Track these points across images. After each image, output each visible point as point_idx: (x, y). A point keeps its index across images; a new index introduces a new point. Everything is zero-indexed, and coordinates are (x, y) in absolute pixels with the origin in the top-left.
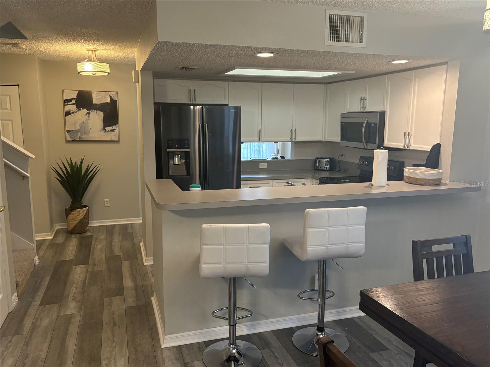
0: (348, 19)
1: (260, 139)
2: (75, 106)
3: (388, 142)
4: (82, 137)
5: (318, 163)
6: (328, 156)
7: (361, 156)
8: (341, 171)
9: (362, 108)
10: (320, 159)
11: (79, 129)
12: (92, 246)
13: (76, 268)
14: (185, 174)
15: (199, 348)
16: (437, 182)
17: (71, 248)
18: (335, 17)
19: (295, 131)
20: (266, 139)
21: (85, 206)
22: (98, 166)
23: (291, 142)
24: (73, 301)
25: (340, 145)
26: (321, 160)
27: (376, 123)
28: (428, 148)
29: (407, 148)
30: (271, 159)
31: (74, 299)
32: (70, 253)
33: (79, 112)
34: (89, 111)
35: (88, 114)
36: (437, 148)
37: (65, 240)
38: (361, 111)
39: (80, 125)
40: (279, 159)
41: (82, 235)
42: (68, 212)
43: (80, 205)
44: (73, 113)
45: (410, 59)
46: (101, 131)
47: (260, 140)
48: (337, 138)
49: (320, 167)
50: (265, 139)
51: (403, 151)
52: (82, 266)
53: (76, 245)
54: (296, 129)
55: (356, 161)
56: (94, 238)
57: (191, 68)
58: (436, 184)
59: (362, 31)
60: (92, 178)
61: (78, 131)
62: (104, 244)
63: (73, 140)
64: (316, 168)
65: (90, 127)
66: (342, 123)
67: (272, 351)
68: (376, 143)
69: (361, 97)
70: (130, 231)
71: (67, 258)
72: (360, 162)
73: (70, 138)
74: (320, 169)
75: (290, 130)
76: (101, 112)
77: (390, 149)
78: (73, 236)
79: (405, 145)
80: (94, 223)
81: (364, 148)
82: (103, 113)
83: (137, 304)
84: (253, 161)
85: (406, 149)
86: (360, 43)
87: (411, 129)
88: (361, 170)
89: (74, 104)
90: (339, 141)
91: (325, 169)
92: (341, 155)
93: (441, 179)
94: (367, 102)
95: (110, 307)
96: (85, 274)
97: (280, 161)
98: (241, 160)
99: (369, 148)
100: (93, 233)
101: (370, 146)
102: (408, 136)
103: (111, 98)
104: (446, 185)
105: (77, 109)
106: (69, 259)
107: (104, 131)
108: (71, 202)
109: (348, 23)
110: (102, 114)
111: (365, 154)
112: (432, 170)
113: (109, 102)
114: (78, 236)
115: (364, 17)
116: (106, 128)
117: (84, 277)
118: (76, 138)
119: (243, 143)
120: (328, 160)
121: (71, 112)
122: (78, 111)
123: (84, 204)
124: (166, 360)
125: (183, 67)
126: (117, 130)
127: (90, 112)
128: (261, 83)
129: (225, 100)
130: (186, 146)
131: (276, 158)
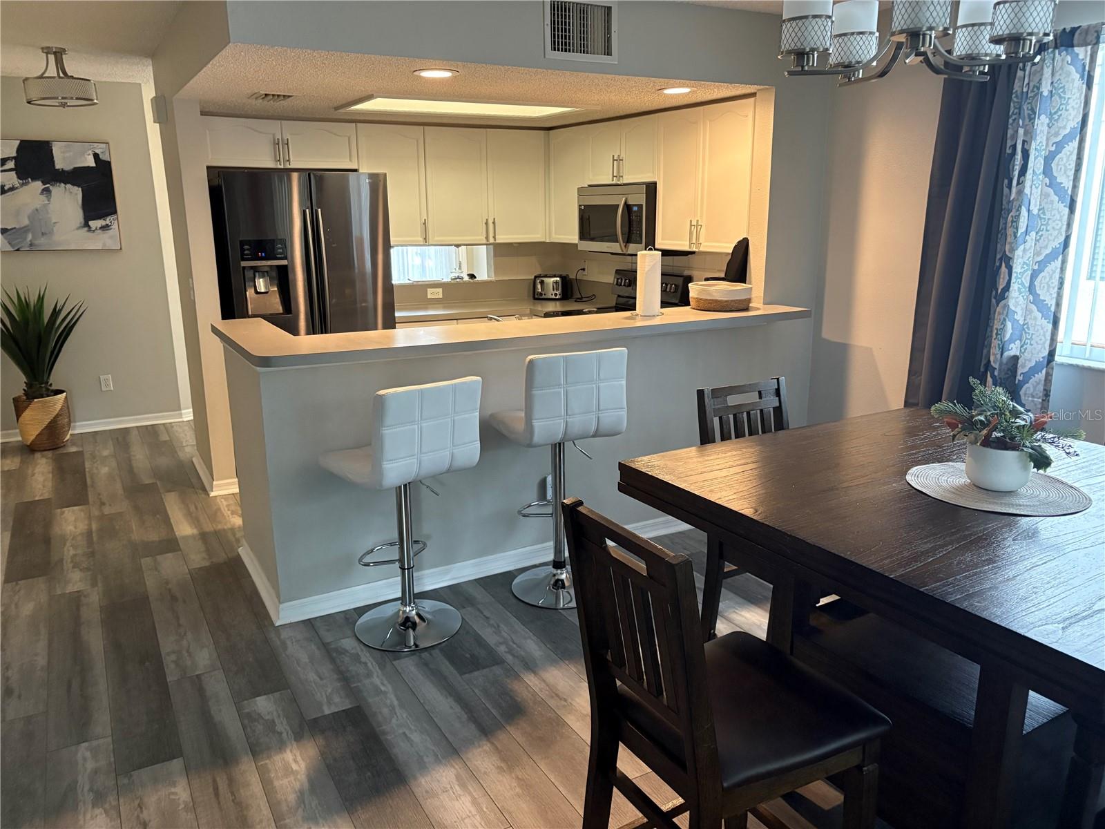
0: (584, 10)
1: (425, 239)
2: (15, 175)
3: (662, 238)
4: (36, 242)
5: (539, 286)
6: (557, 273)
7: (617, 270)
8: (584, 299)
9: (616, 177)
10: (542, 279)
11: (28, 226)
12: (87, 470)
13: (63, 513)
14: (281, 311)
15: (347, 619)
16: (744, 306)
17: (40, 478)
18: (562, 5)
19: (494, 223)
20: (438, 239)
21: (61, 392)
22: (81, 303)
23: (487, 245)
24: (75, 570)
25: (579, 248)
26: (546, 280)
27: (642, 205)
28: (727, 247)
29: (694, 249)
30: (450, 280)
31: (76, 565)
32: (40, 486)
33: (25, 187)
34: (48, 185)
35: (46, 191)
36: (743, 248)
37: (21, 463)
38: (614, 182)
39: (29, 217)
40: (464, 280)
41: (58, 452)
42: (19, 406)
43: (48, 390)
44: (12, 189)
45: (693, 87)
46: (78, 228)
47: (426, 242)
48: (571, 235)
49: (543, 293)
50: (436, 238)
51: (690, 256)
52: (75, 508)
53: (51, 470)
54: (494, 219)
55: (610, 279)
56: (87, 455)
57: (284, 96)
58: (741, 308)
59: (609, 33)
60: (69, 330)
61: (25, 230)
62: (114, 464)
63: (16, 249)
64: (536, 296)
65: (54, 221)
66: (580, 206)
67: (479, 610)
68: (641, 243)
69: (613, 156)
70: (164, 437)
71: (36, 496)
72: (616, 280)
73: (9, 246)
74: (543, 296)
75: (485, 221)
76: (76, 188)
77: (665, 253)
78: (38, 455)
79: (691, 244)
80: (81, 427)
81: (620, 252)
82: (80, 189)
83: (212, 562)
84: (415, 283)
85: (693, 253)
86: (606, 56)
87: (701, 216)
88: (619, 296)
89: (11, 170)
90: (577, 242)
91: (553, 297)
92: (581, 269)
93: (749, 300)
94: (626, 165)
95: (157, 573)
96: (86, 522)
97: (465, 283)
98: (393, 282)
99: (629, 252)
100: (82, 446)
101: (632, 248)
102: (695, 228)
103: (96, 156)
104: (758, 309)
105: (21, 182)
106: (41, 498)
107: (86, 229)
108: (25, 383)
109: (584, 24)
110: (77, 192)
111: (623, 264)
112: (736, 286)
113: (93, 165)
114: (49, 454)
115: (611, 7)
116: (91, 223)
117: (86, 527)
118: (23, 245)
119: (393, 247)
120: (558, 279)
121: (6, 188)
122: (22, 185)
123: (54, 387)
124: (289, 643)
125: (267, 93)
126: (115, 226)
127: (51, 188)
128: (422, 127)
129: (351, 160)
130: (281, 254)
131: (458, 277)
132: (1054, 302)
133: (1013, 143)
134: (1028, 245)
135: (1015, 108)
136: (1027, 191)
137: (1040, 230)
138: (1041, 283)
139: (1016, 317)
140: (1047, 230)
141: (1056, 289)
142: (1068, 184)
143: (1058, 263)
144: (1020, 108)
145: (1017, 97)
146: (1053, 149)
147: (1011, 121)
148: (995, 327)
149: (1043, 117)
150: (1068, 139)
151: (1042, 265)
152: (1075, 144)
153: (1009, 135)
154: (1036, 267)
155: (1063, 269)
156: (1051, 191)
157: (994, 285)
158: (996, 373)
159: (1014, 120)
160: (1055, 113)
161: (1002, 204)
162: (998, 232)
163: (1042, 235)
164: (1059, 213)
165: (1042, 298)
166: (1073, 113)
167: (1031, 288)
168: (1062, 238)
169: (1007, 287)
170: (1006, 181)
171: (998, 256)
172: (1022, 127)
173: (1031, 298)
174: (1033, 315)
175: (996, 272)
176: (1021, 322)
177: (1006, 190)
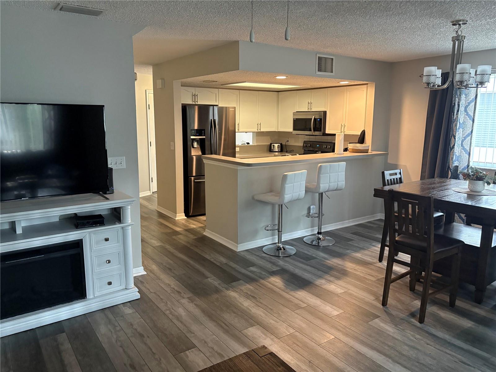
1: (238, 130)
3: (329, 130)
5: (272, 147)
6: (279, 142)
7: (305, 141)
8: (289, 152)
9: (309, 109)
10: (273, 144)
18: (321, 58)
25: (293, 133)
26: (275, 145)
27: (321, 118)
28: (359, 133)
30: (241, 145)
36: (363, 133)
38: (308, 111)
48: (289, 129)
49: (274, 149)
50: (242, 130)
54: (261, 123)
55: (300, 144)
58: (366, 152)
59: (332, 66)
64: (271, 151)
66: (294, 119)
68: (321, 131)
69: (308, 102)
72: (305, 144)
74: (274, 151)
75: (258, 124)
79: (341, 132)
81: (312, 134)
86: (329, 73)
87: (346, 122)
88: (305, 150)
90: (292, 131)
91: (278, 151)
92: (287, 141)
94: (314, 105)
97: (246, 146)
99: (316, 134)
102: (343, 126)
104: (371, 152)
109: (326, 61)
112: (362, 145)
115: (333, 58)
120: (279, 144)
124: (246, 256)
128: (238, 91)
129: (216, 102)
130: (203, 134)
131: (244, 144)
132: (469, 149)
133: (454, 102)
134: (459, 132)
135: (455, 92)
136: (459, 116)
137: (464, 128)
138: (465, 143)
139: (456, 154)
140: (466, 128)
141: (469, 145)
142: (472, 115)
143: (470, 137)
144: (456, 92)
145: (455, 89)
146: (467, 104)
147: (454, 96)
148: (451, 157)
149: (463, 95)
150: (471, 102)
151: (465, 138)
152: (474, 103)
153: (453, 100)
154: (463, 139)
155: (471, 139)
156: (467, 116)
157: (449, 144)
158: (452, 171)
159: (455, 96)
160: (468, 94)
161: (451, 120)
162: (451, 128)
163: (465, 129)
164: (470, 123)
165: (465, 148)
166: (473, 94)
167: (462, 145)
168: (471, 130)
169: (454, 145)
170: (453, 113)
171: (451, 135)
172: (457, 98)
173: (462, 148)
174: (463, 153)
175: (450, 140)
176: (458, 155)
177: (453, 116)
